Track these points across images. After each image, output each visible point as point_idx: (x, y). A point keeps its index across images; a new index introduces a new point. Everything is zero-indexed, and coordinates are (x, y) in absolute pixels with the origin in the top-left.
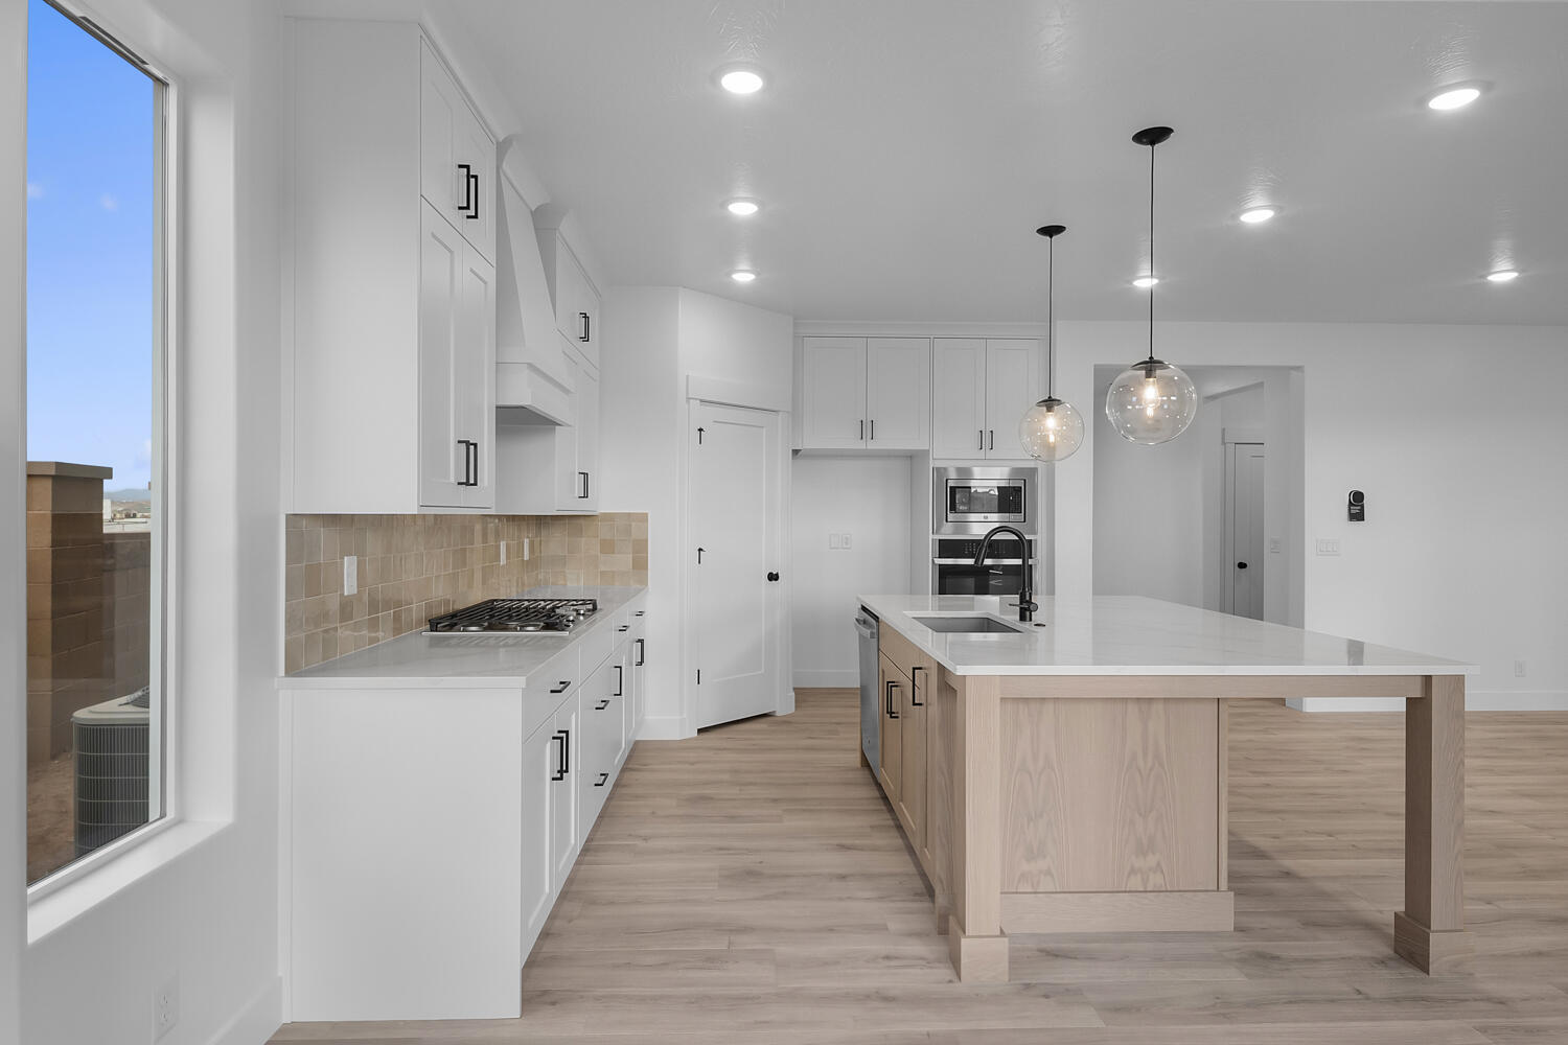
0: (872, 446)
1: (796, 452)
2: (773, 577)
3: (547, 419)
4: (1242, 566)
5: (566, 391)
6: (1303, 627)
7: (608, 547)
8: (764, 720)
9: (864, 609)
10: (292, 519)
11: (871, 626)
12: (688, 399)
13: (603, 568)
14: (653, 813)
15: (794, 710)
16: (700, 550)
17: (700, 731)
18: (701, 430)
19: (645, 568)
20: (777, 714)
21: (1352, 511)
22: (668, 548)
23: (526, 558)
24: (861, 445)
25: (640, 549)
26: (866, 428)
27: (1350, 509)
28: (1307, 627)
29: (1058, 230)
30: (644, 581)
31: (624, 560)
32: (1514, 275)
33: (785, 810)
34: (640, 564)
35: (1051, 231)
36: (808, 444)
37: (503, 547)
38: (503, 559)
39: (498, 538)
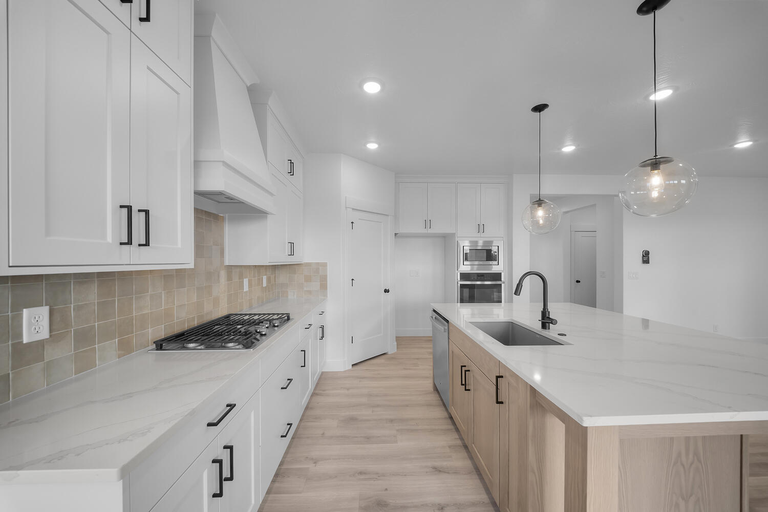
0: (430, 231)
1: (396, 234)
2: (386, 291)
3: (260, 210)
4: (578, 282)
5: (272, 194)
6: (622, 313)
7: (308, 279)
8: (383, 357)
9: (434, 311)
11: (444, 325)
12: (346, 208)
13: (305, 289)
14: (323, 434)
15: (396, 351)
16: (353, 280)
17: (353, 365)
18: (352, 223)
19: (326, 288)
20: (389, 353)
21: (645, 259)
22: (337, 276)
23: (265, 285)
24: (425, 231)
25: (324, 278)
26: (428, 223)
27: (643, 258)
28: (624, 313)
30: (326, 295)
31: (315, 286)
32: (751, 143)
33: (398, 430)
34: (324, 287)
36: (402, 230)
37: (246, 281)
38: (246, 288)
39: (241, 277)
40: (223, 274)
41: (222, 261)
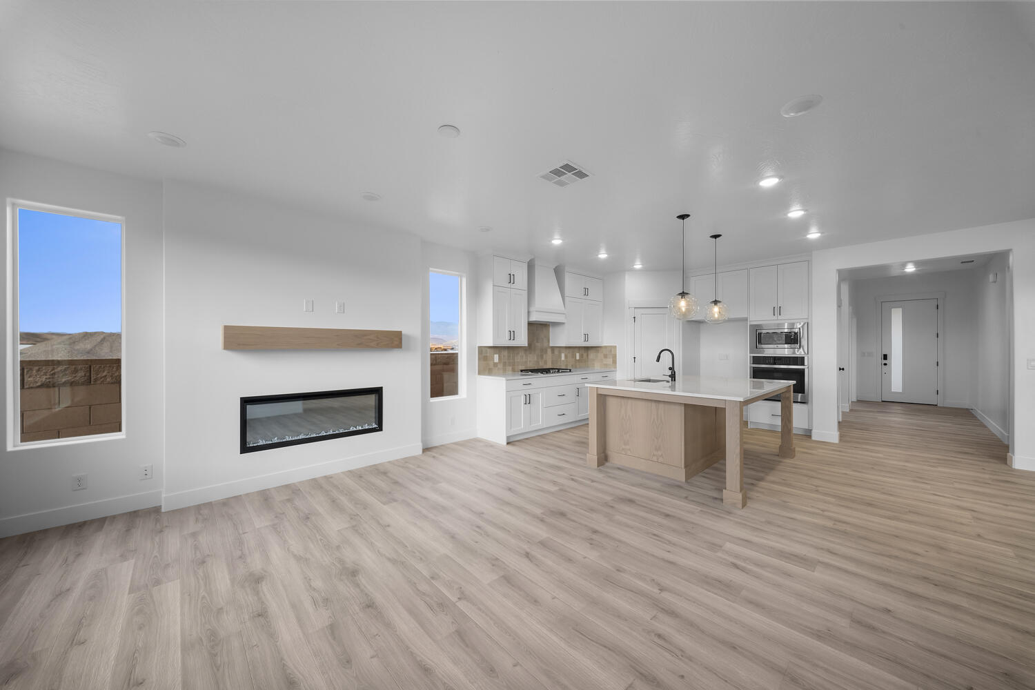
7: (606, 356)
10: (480, 347)
12: (628, 307)
13: (605, 363)
16: (634, 358)
18: (635, 317)
19: (616, 363)
22: (624, 357)
23: (578, 358)
25: (615, 357)
29: (719, 236)
30: (616, 368)
31: (609, 361)
34: (615, 362)
35: (716, 237)
37: (563, 355)
38: (563, 358)
39: (560, 353)
40: (549, 351)
41: (549, 344)
